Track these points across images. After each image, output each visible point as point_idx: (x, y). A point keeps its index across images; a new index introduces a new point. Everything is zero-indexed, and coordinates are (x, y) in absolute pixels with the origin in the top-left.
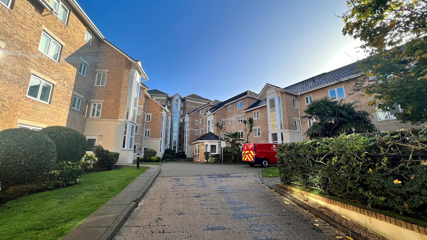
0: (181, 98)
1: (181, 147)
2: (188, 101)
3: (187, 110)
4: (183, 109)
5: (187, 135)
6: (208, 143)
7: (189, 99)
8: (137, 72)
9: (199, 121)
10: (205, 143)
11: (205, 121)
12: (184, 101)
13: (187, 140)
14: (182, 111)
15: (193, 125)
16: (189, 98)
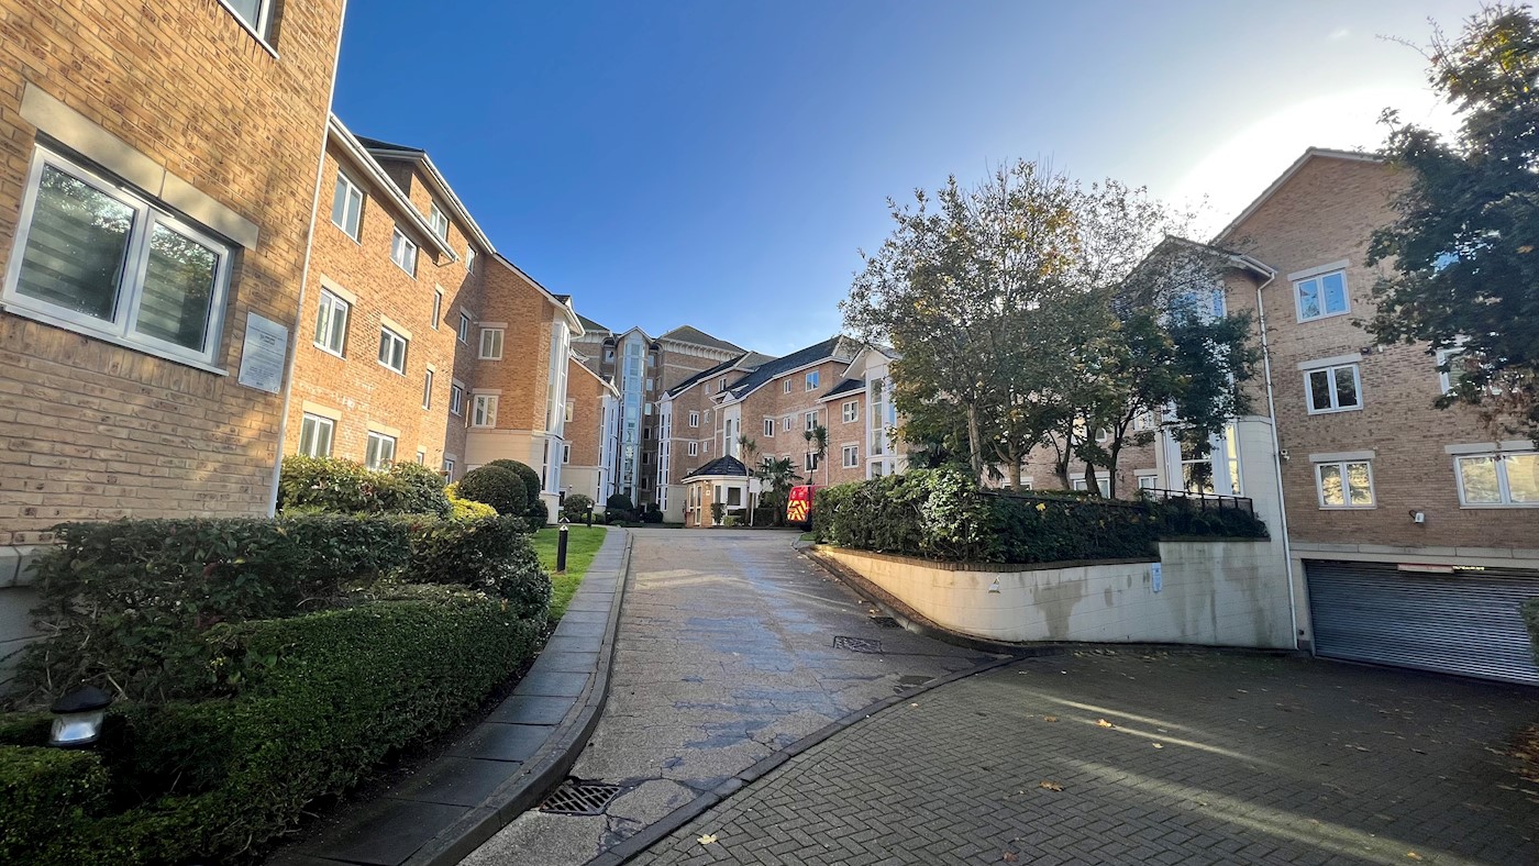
0: (647, 342)
1: (646, 490)
2: (669, 349)
3: (665, 378)
4: (654, 373)
5: (665, 455)
6: (723, 482)
7: (673, 344)
8: (564, 324)
9: (701, 415)
10: (715, 483)
11: (717, 420)
12: (657, 349)
13: (665, 469)
14: (650, 383)
15: (682, 426)
16: (671, 341)
